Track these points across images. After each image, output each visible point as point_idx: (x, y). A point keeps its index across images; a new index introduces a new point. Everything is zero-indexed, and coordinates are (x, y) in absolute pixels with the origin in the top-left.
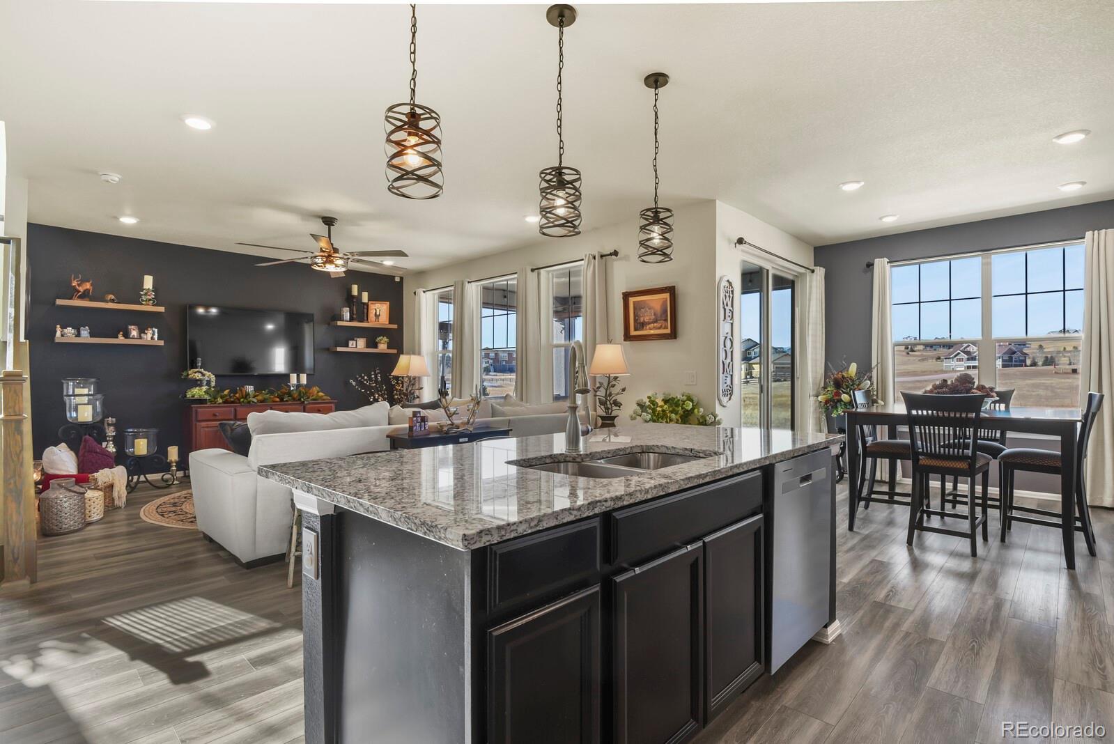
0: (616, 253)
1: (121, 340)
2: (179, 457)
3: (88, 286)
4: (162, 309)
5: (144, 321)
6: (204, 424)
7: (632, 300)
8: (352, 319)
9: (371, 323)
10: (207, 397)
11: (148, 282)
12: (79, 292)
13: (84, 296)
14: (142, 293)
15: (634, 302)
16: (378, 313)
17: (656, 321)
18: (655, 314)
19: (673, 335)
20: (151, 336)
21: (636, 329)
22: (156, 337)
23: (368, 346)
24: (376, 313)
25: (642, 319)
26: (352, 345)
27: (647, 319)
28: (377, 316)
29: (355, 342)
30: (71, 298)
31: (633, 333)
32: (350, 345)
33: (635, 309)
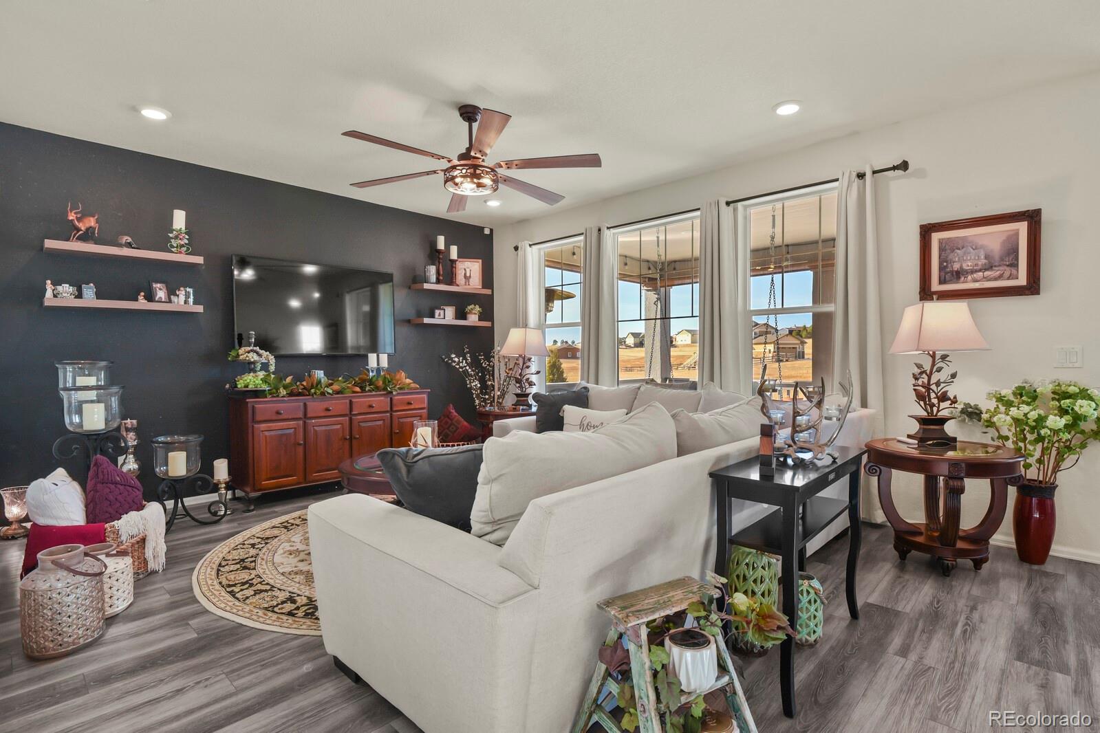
0: (904, 166)
1: (141, 304)
2: (229, 474)
3: (91, 222)
4: (199, 260)
5: (175, 275)
6: (263, 426)
7: (936, 237)
8: (438, 281)
9: (461, 287)
10: (265, 387)
11: (179, 219)
12: (78, 230)
13: (87, 236)
14: (171, 235)
15: (941, 242)
16: (468, 275)
17: (990, 267)
18: (986, 258)
19: (1033, 287)
20: (184, 301)
21: (941, 282)
22: (191, 300)
23: (457, 318)
24: (465, 274)
25: (956, 267)
26: (439, 315)
27: (967, 265)
28: (467, 278)
29: (442, 312)
30: (68, 240)
31: (935, 286)
32: (437, 316)
33: (941, 250)
